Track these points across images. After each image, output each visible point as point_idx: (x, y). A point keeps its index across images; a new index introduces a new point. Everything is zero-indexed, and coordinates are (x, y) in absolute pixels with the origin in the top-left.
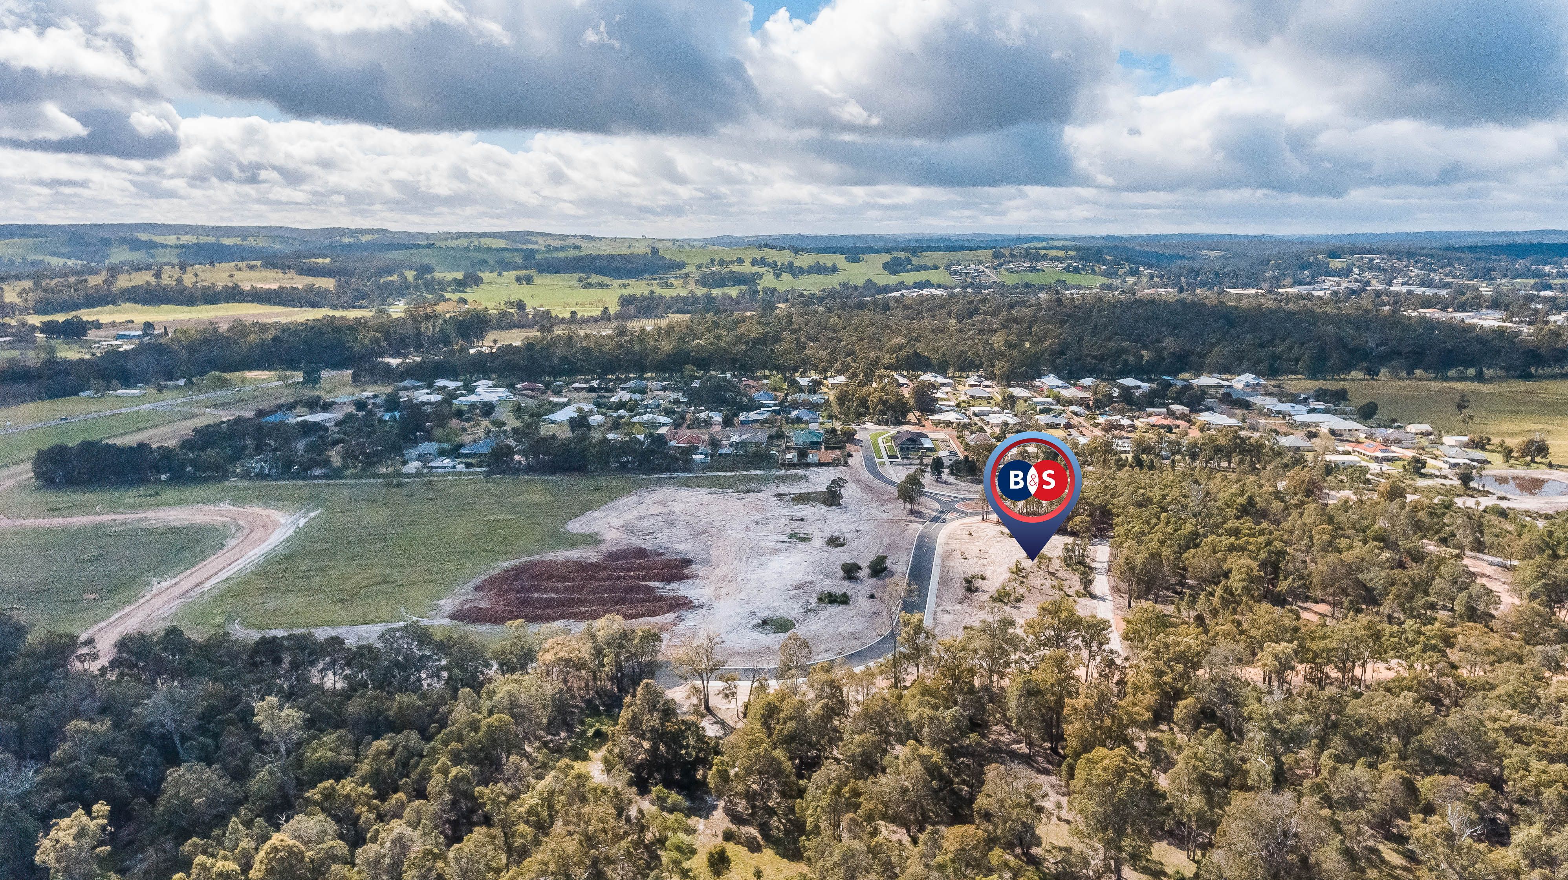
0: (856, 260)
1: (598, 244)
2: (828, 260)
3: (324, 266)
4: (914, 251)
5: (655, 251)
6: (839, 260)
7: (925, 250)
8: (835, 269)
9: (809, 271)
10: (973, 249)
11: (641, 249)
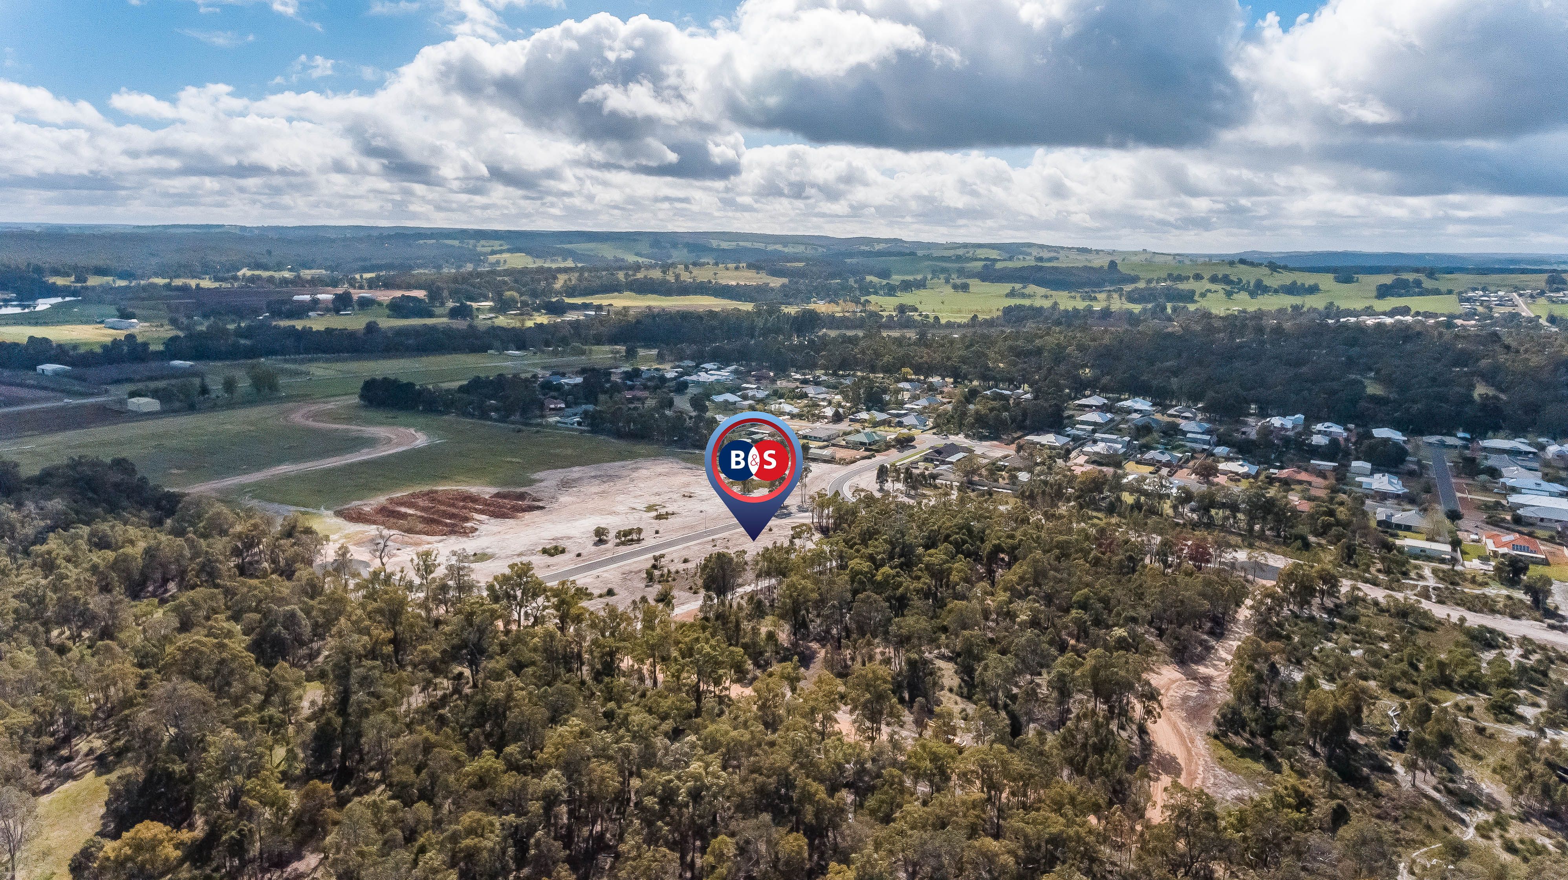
0: (1348, 280)
1: (1089, 257)
2: (1309, 279)
3: (799, 269)
4: (1431, 273)
5: (1113, 264)
6: (1326, 281)
7: (1450, 271)
8: (1313, 290)
9: (1276, 291)
10: (1524, 271)
11: (1098, 262)
